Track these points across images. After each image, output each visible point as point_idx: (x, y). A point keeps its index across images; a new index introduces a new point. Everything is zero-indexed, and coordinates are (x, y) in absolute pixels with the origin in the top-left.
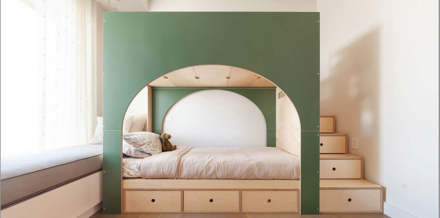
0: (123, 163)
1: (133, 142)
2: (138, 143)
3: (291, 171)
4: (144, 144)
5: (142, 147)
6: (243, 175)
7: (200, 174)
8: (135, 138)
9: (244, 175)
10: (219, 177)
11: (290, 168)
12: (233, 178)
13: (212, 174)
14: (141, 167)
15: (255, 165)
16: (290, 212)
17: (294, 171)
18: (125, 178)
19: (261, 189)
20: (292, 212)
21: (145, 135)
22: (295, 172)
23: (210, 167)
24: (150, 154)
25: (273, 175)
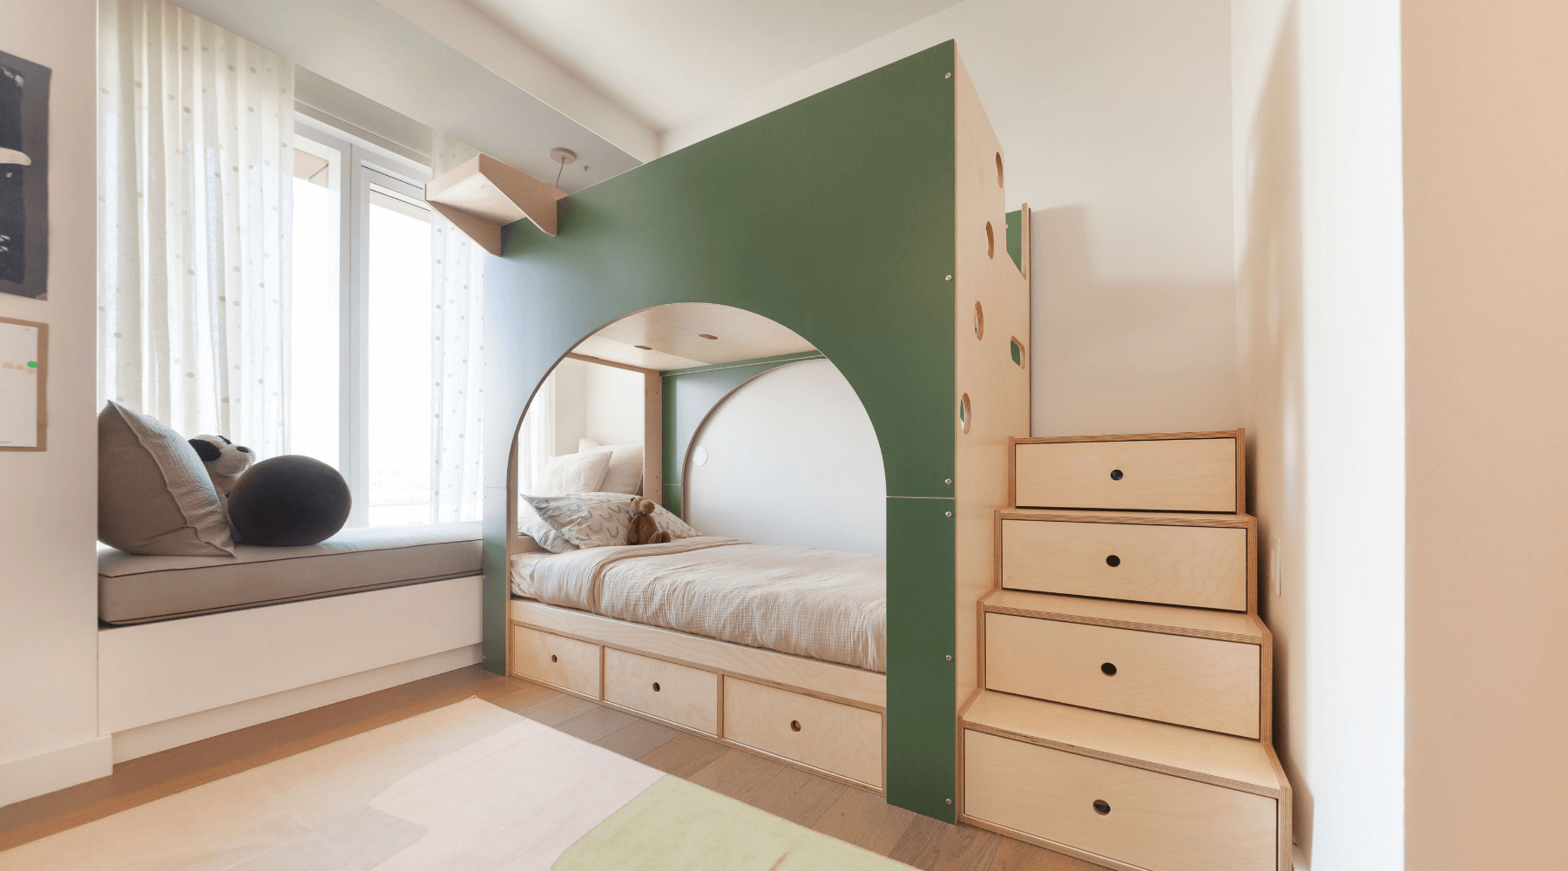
0: (511, 562)
1: (551, 517)
2: (559, 519)
3: (858, 637)
4: (571, 522)
5: (565, 530)
6: (724, 627)
7: (634, 608)
8: (558, 508)
9: (728, 630)
10: (673, 623)
11: (854, 628)
12: (704, 633)
13: (656, 613)
14: (535, 575)
15: (757, 601)
16: (857, 784)
17: (867, 638)
18: (514, 597)
19: (770, 682)
20: (865, 787)
21: (591, 500)
22: (870, 643)
23: (653, 594)
24: (577, 547)
25: (804, 644)
